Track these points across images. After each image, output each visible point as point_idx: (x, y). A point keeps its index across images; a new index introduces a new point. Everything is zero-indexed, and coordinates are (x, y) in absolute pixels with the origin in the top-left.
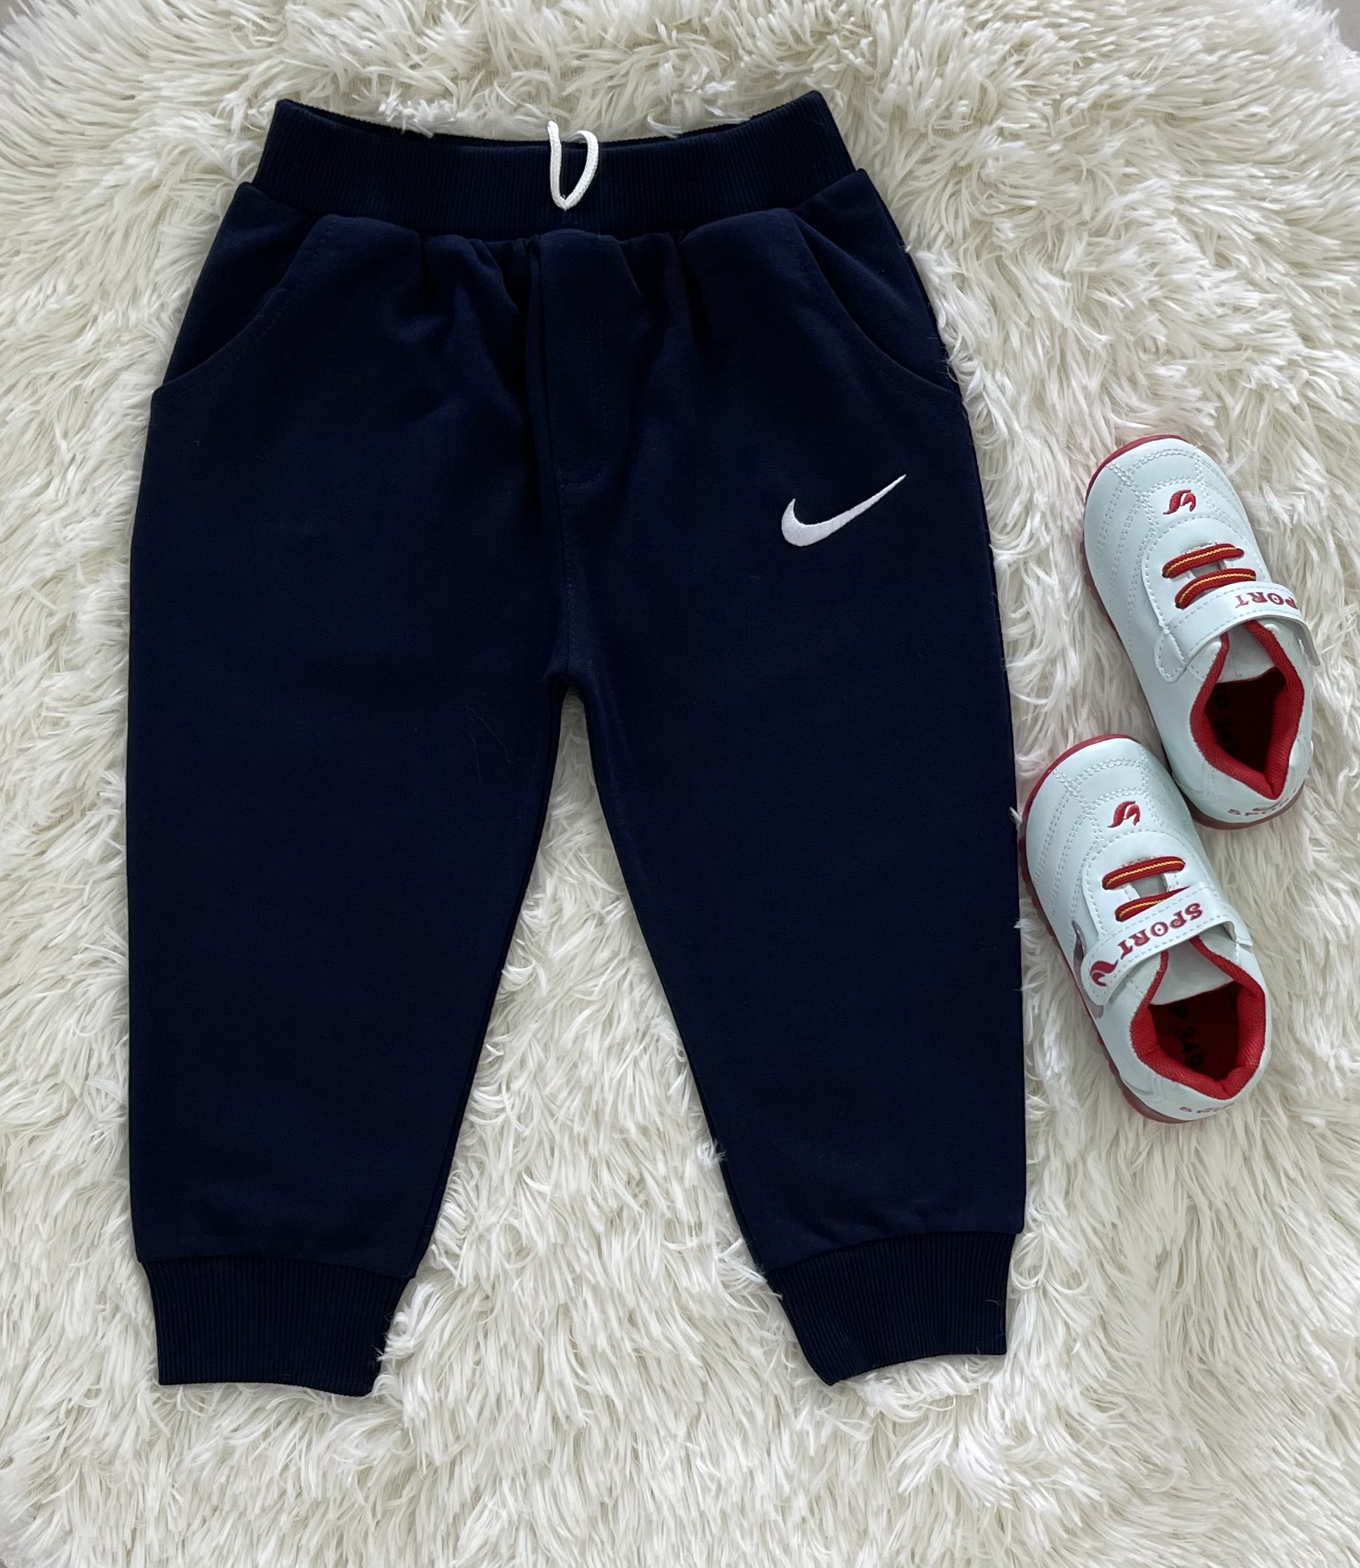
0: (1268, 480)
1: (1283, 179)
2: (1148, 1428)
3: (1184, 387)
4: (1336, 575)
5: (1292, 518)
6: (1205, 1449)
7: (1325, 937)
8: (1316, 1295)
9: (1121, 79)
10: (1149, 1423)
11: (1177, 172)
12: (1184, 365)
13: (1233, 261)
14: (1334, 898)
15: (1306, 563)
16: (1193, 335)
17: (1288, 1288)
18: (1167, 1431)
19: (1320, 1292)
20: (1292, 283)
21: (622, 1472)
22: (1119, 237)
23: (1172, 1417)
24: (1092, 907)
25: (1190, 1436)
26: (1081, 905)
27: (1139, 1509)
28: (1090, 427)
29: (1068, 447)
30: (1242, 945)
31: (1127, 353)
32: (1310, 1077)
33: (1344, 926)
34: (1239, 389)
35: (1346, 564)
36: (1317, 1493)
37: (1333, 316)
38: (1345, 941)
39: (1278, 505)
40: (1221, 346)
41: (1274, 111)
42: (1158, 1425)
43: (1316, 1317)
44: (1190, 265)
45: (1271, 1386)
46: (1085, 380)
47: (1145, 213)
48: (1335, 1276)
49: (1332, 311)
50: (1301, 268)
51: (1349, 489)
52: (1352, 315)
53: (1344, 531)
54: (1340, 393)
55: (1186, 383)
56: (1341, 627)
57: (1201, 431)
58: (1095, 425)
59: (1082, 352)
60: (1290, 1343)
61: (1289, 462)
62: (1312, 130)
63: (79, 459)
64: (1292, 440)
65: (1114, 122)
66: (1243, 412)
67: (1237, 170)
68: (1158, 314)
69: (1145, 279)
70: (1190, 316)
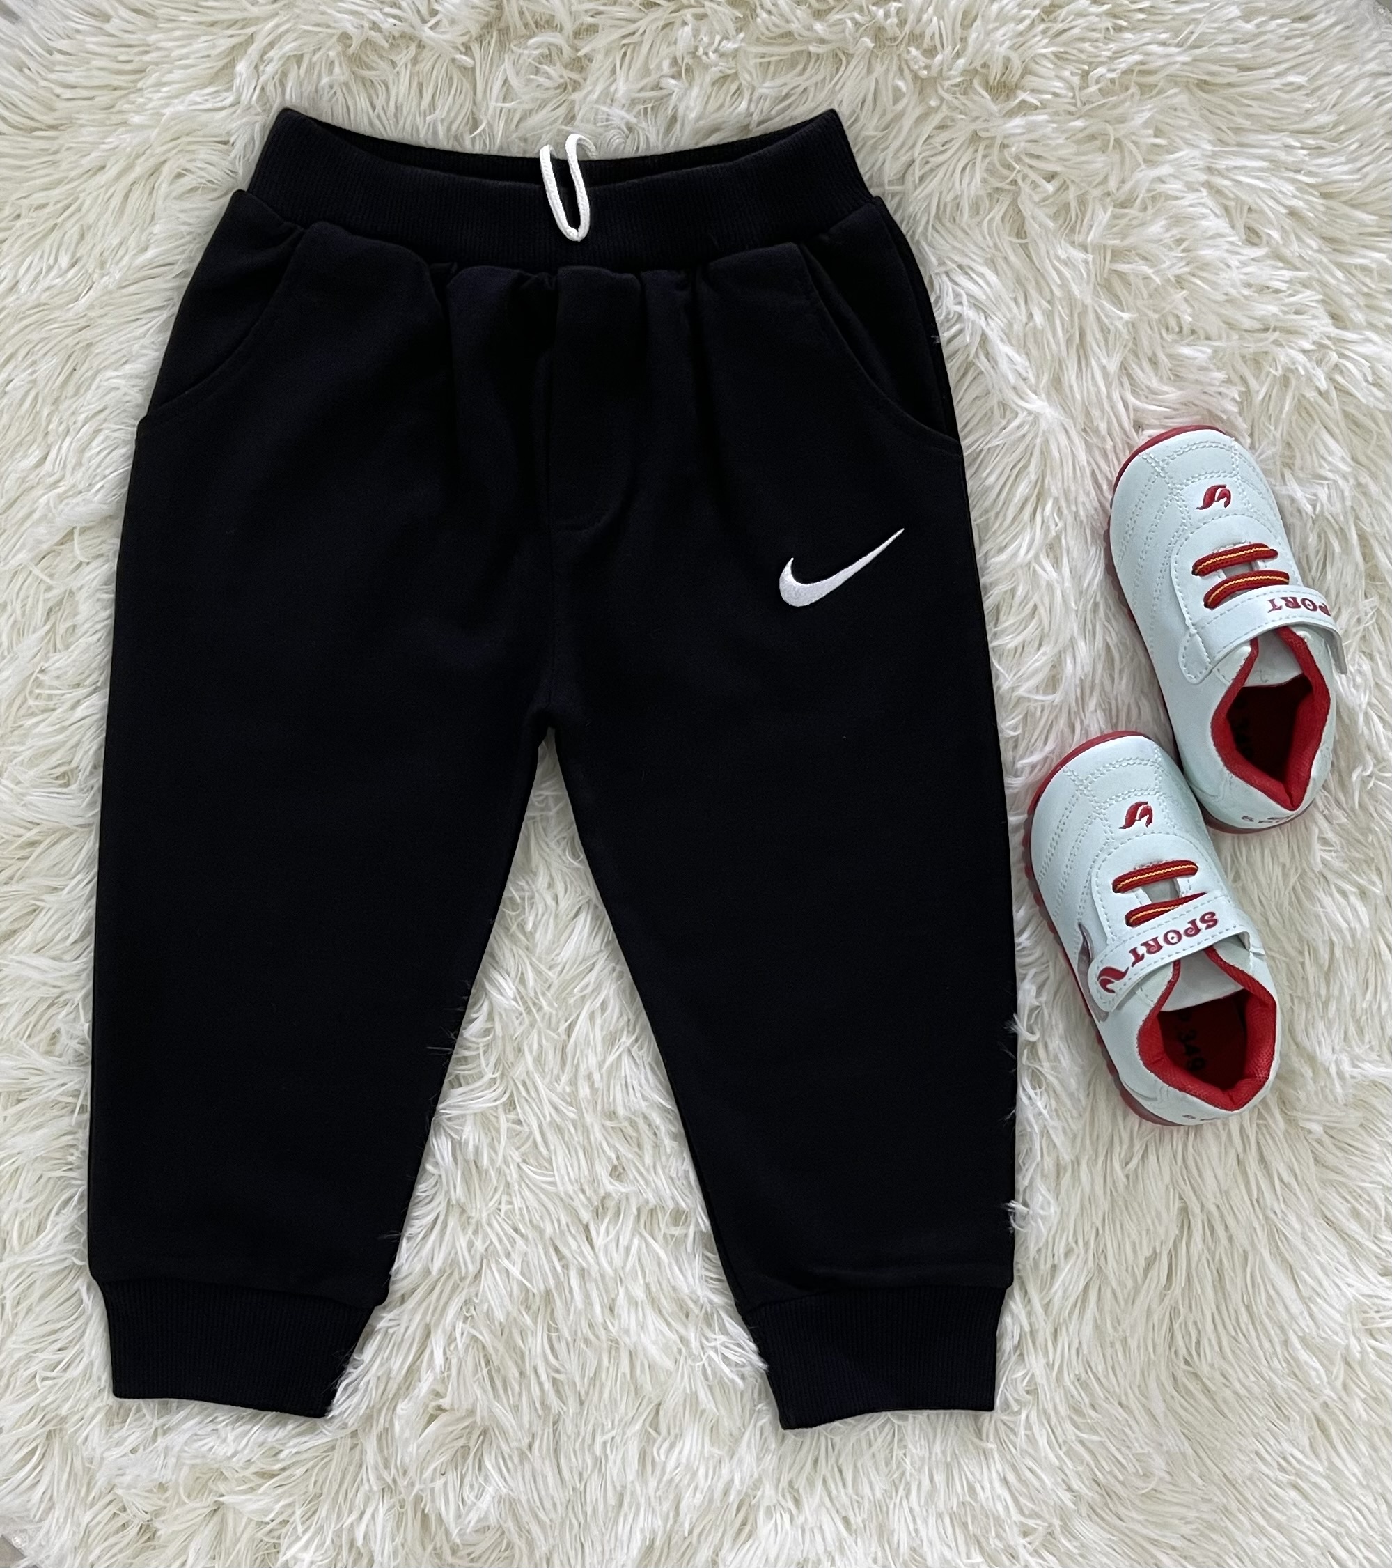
0: (1290, 467)
1: (1318, 151)
3: (1206, 369)
4: (1357, 568)
5: (1314, 508)
7: (1331, 940)
8: (1305, 1301)
9: (1154, 48)
11: (1210, 141)
12: (1209, 346)
13: (1265, 238)
14: (1340, 899)
15: (1326, 553)
16: (1219, 315)
17: (1277, 1292)
19: (1310, 1298)
20: (1325, 260)
22: (1145, 209)
24: (1100, 911)
26: (1089, 907)
28: (1106, 407)
29: (1084, 430)
32: (1309, 1081)
33: (1350, 929)
34: (1263, 375)
35: (1368, 555)
36: (1299, 1498)
37: (1366, 295)
38: (1350, 944)
39: (1299, 493)
40: (1246, 327)
41: (1312, 79)
44: (1220, 241)
45: (1256, 1390)
46: (1104, 359)
47: (1174, 187)
48: (1326, 1283)
49: (1365, 290)
50: (1335, 244)
51: (1374, 476)
52: (1385, 294)
53: (1367, 521)
55: (1212, 366)
56: (1359, 621)
57: (1225, 417)
58: (1112, 407)
60: (1278, 1349)
61: (1313, 448)
62: (1353, 100)
64: (1317, 426)
65: (1144, 89)
66: (1268, 396)
67: (1274, 139)
68: (1185, 292)
69: (1171, 254)
70: (1217, 296)
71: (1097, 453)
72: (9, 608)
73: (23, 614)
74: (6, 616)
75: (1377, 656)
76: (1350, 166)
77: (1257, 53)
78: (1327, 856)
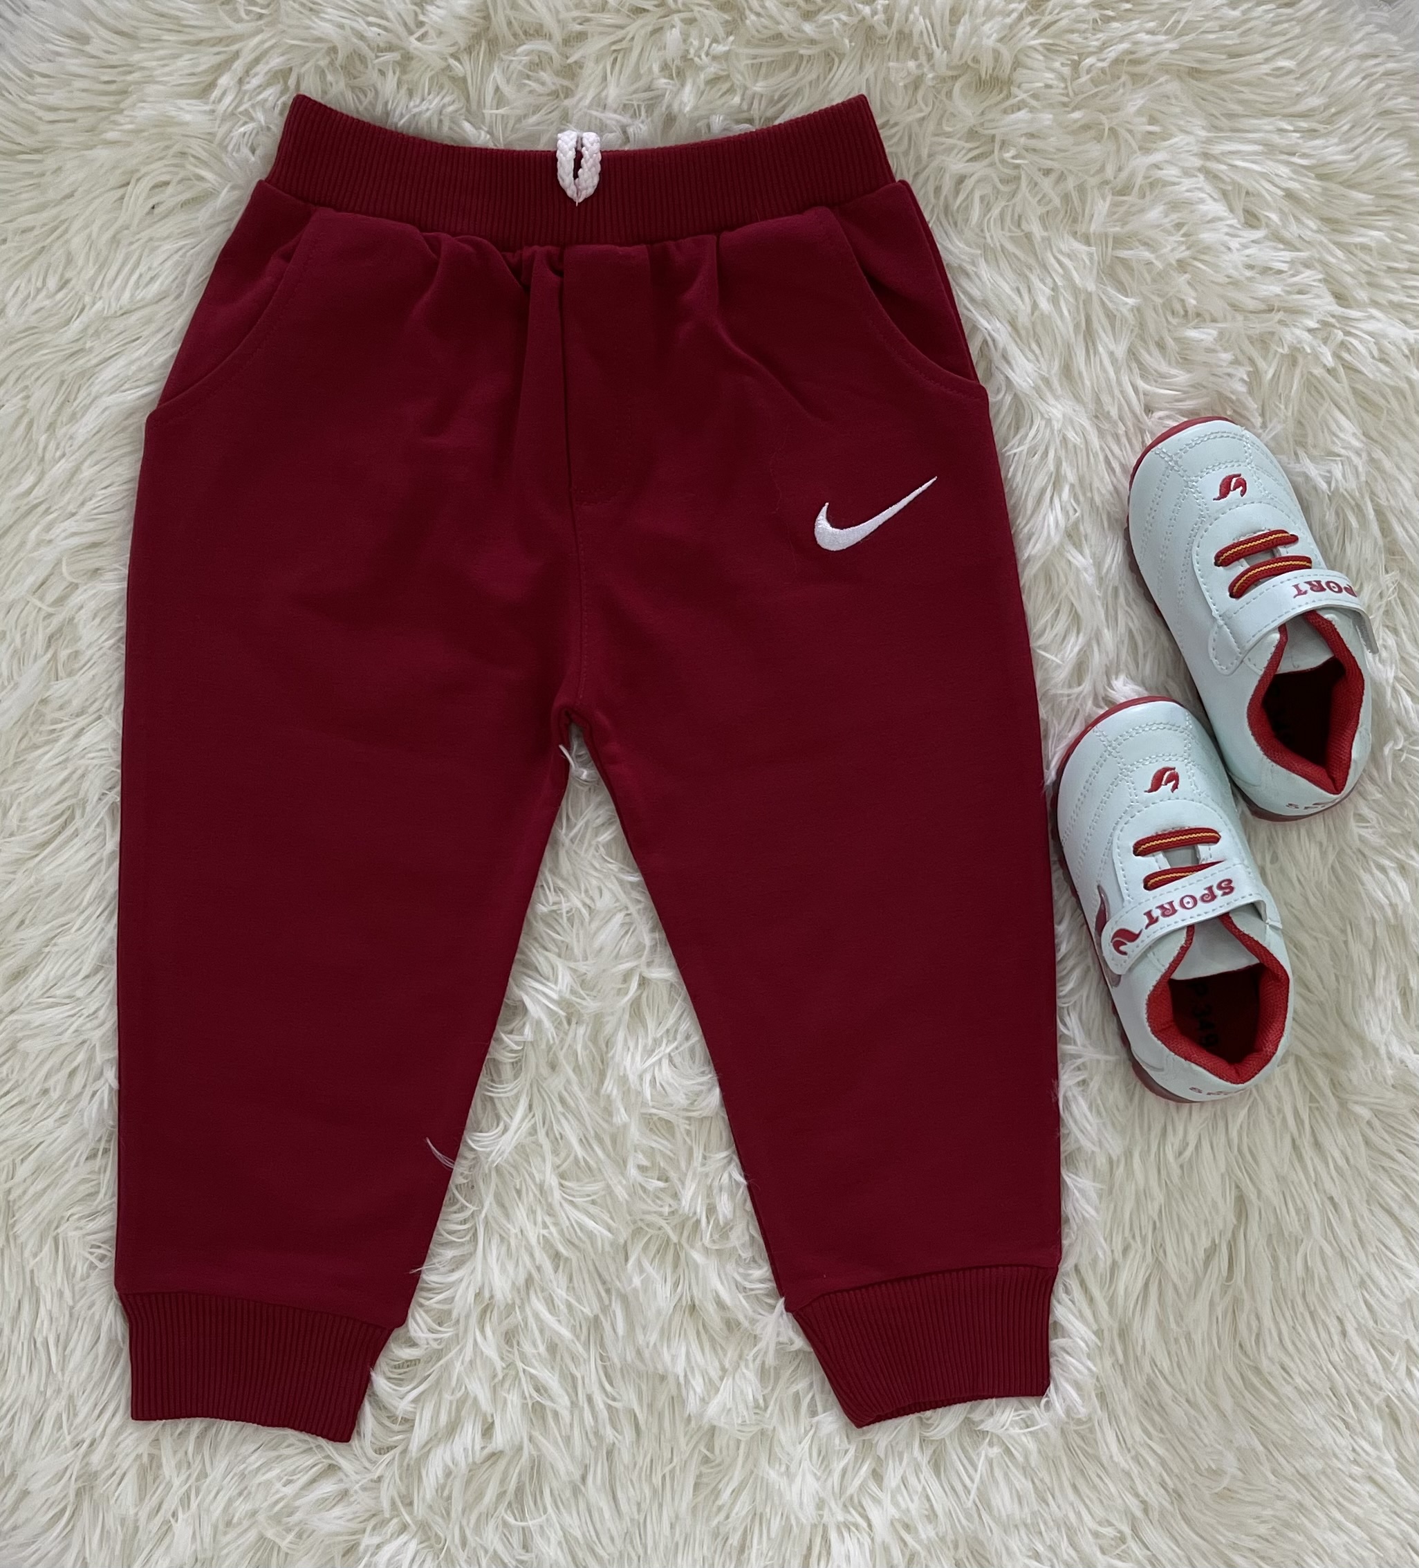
0: (1303, 445)
1: (1312, 133)
3: (1213, 351)
4: (1376, 543)
5: (1329, 483)
6: (1259, 1447)
7: (1373, 918)
9: (1143, 37)
11: (1203, 128)
12: (1214, 328)
13: (1264, 221)
14: (1380, 876)
15: (1345, 528)
16: (1222, 297)
20: (1326, 241)
22: (1144, 196)
24: (1120, 873)
25: (1245, 1436)
26: (1110, 870)
28: (1117, 392)
29: (1096, 417)
30: (1272, 927)
31: (1154, 315)
32: (1360, 1062)
33: (1391, 904)
34: (1270, 356)
35: (1386, 530)
36: (1375, 1491)
37: (1367, 273)
38: (1393, 919)
39: (1313, 471)
40: (1251, 308)
41: (1300, 64)
44: (1219, 225)
46: (1111, 345)
47: (1170, 172)
49: (1366, 268)
50: (1332, 224)
51: (1387, 452)
52: (1386, 272)
53: (1382, 496)
54: (1376, 353)
55: (1219, 348)
56: (1381, 595)
57: (1234, 397)
58: (1122, 392)
59: (1108, 316)
61: (1325, 424)
62: (1341, 83)
64: (1327, 404)
65: (1136, 78)
66: (1276, 376)
67: (1266, 124)
68: (1187, 276)
69: (1174, 238)
70: (1221, 279)
71: (1110, 439)
72: (8, 636)
73: (23, 643)
74: (5, 645)
75: (1401, 630)
76: (1343, 147)
77: (1244, 39)
78: (1363, 832)
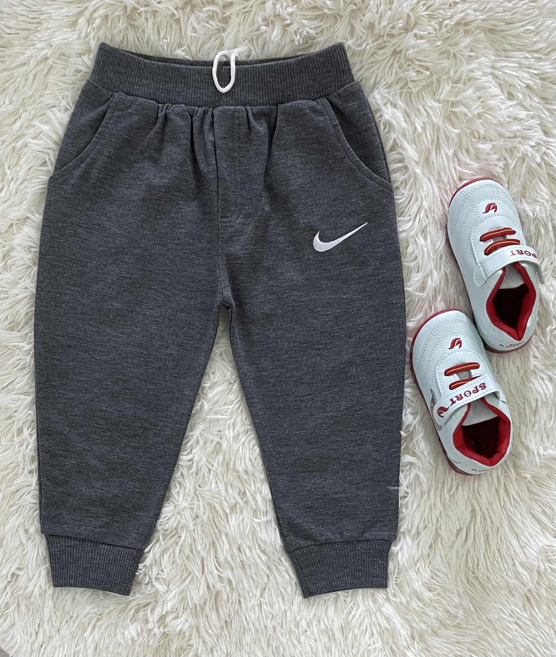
0: (524, 197)
1: (539, 59)
2: (449, 599)
3: (490, 154)
5: (534, 214)
6: (472, 608)
7: (537, 399)
8: (522, 548)
10: (449, 597)
11: (493, 55)
12: (491, 144)
13: (516, 97)
14: (541, 381)
15: (539, 234)
16: (496, 130)
17: (511, 544)
18: (456, 600)
19: (524, 547)
20: (541, 107)
21: (234, 608)
22: (465, 84)
23: (459, 595)
24: (439, 384)
25: (467, 603)
26: (435, 382)
27: (443, 632)
28: (448, 171)
29: (438, 181)
30: (502, 401)
31: (466, 138)
32: (526, 457)
33: (545, 394)
34: (514, 157)
36: (518, 628)
38: (545, 400)
39: (528, 208)
40: (507, 136)
41: (537, 28)
42: (453, 598)
43: (522, 556)
44: (497, 98)
45: (501, 584)
47: (478, 74)
48: (531, 540)
55: (492, 153)
56: (552, 263)
57: (496, 174)
58: (450, 171)
61: (534, 188)
62: (553, 37)
63: (15, 178)
64: (536, 179)
65: (466, 32)
66: (516, 166)
67: (520, 54)
68: (481, 120)
69: (476, 104)
70: (495, 122)
71: (443, 191)
76: (552, 66)
77: (513, 16)
78: (536, 363)
